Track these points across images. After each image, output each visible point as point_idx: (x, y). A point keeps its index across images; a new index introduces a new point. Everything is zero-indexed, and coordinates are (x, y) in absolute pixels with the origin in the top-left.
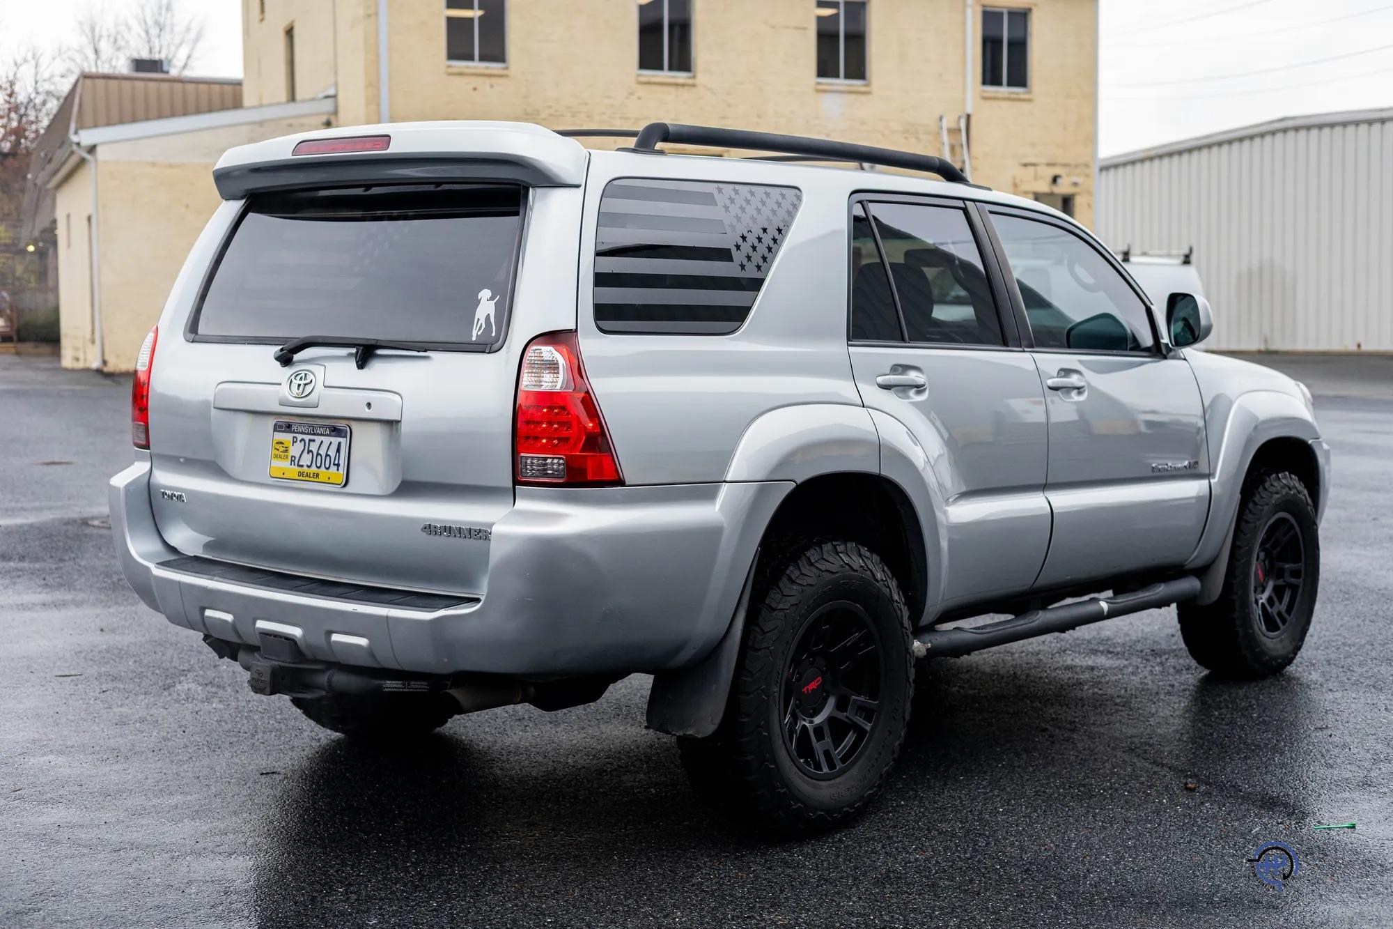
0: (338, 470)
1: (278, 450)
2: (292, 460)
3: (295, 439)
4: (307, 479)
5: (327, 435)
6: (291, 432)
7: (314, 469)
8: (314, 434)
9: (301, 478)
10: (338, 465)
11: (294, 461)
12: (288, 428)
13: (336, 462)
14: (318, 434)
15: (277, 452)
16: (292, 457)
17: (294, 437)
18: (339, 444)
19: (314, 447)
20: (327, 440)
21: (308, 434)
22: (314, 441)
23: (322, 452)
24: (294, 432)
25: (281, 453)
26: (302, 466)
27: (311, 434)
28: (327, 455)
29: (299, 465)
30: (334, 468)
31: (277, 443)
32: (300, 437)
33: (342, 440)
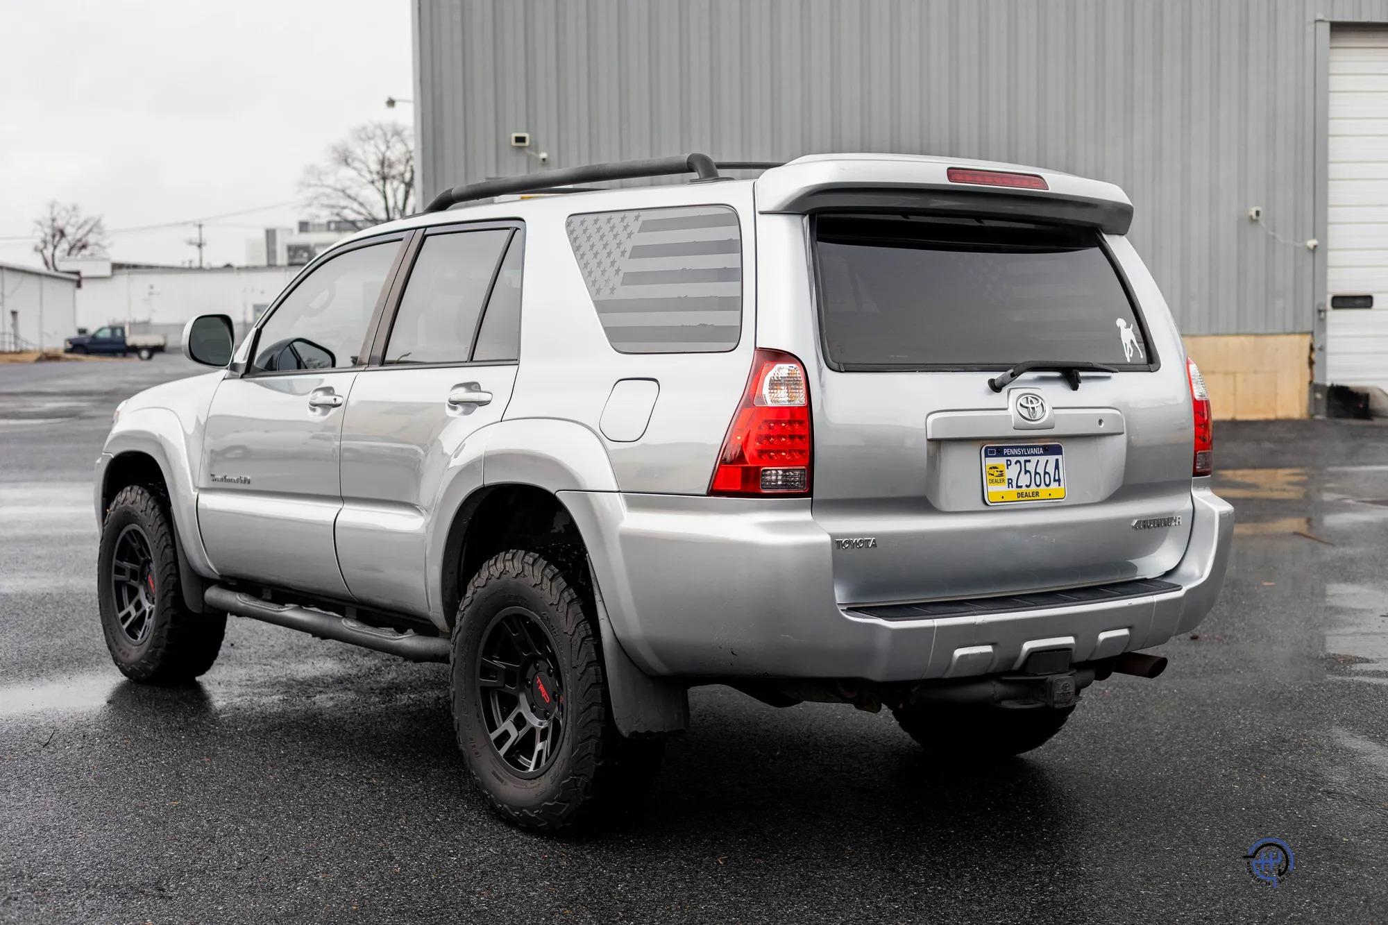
0: (1059, 485)
1: (993, 475)
2: (1009, 483)
3: (1009, 463)
4: (1027, 498)
5: (1041, 455)
6: (1004, 456)
7: (1033, 488)
8: (1028, 455)
9: (1021, 499)
10: (1059, 481)
11: (1011, 483)
12: (999, 452)
13: (1057, 478)
14: (1032, 455)
15: (992, 477)
16: (1009, 479)
17: (1007, 461)
18: (1057, 460)
19: (1031, 467)
20: (1043, 459)
21: (1021, 455)
22: (1029, 461)
23: (1041, 470)
24: (1007, 456)
25: (997, 478)
26: (1021, 487)
27: (1024, 455)
28: (1046, 473)
29: (1018, 487)
30: (1054, 485)
31: (991, 468)
32: (1014, 459)
33: (1059, 457)
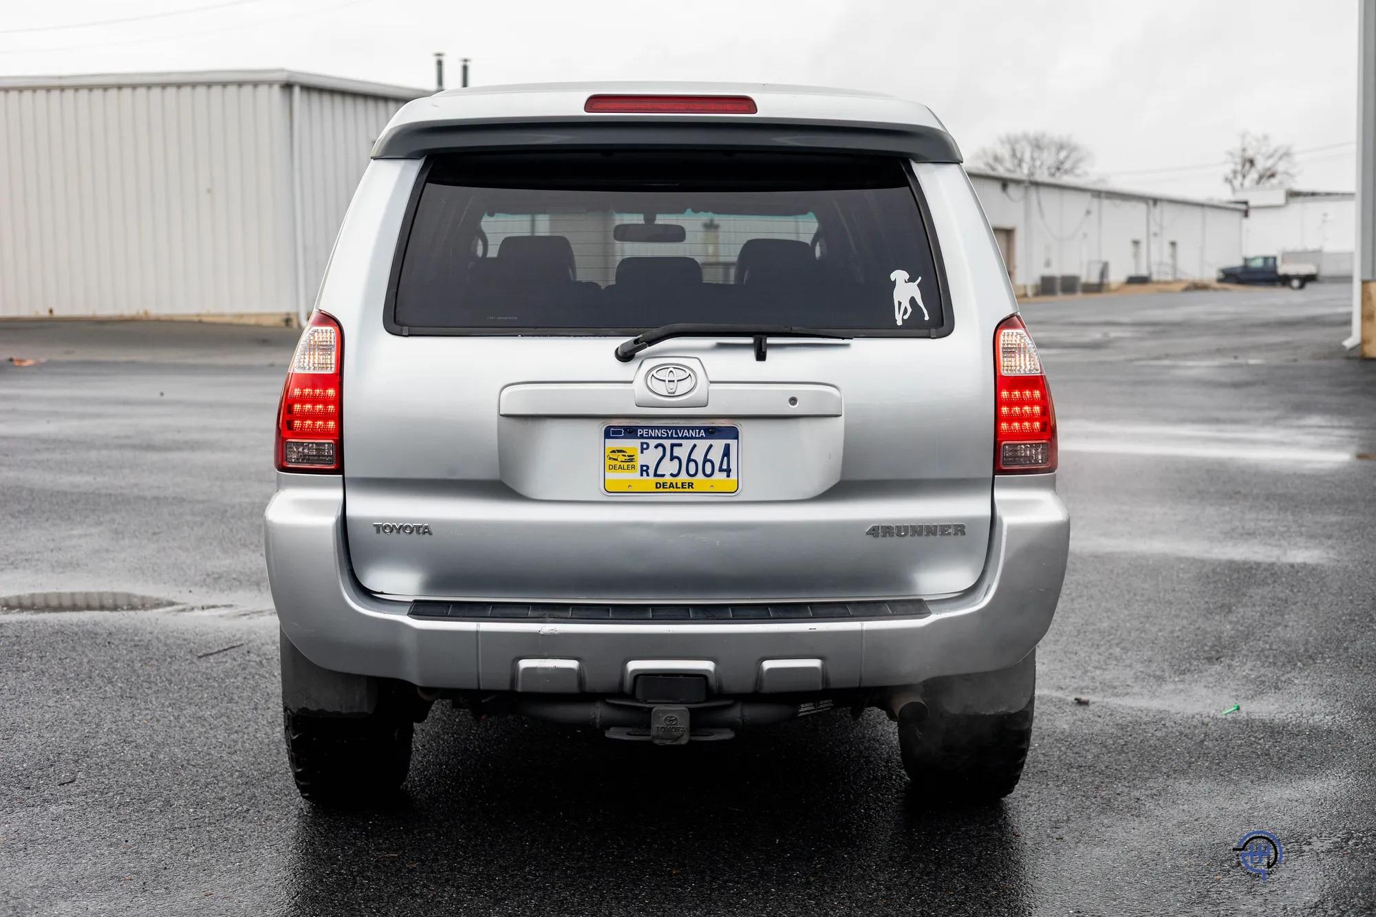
0: (728, 476)
1: (616, 460)
2: (642, 471)
3: (645, 446)
4: (671, 489)
5: (702, 438)
6: (639, 438)
7: (684, 477)
8: (678, 438)
9: (661, 489)
10: (728, 471)
11: (647, 471)
12: (631, 432)
13: (725, 467)
14: (686, 438)
15: (613, 463)
16: (642, 466)
17: (642, 444)
18: (727, 447)
19: (682, 453)
20: (703, 445)
21: (667, 438)
22: (680, 445)
23: (698, 456)
24: (642, 437)
25: (622, 464)
26: (663, 476)
27: (672, 438)
28: (706, 460)
29: (656, 475)
30: (719, 476)
31: (613, 452)
32: (653, 443)
33: (733, 443)
